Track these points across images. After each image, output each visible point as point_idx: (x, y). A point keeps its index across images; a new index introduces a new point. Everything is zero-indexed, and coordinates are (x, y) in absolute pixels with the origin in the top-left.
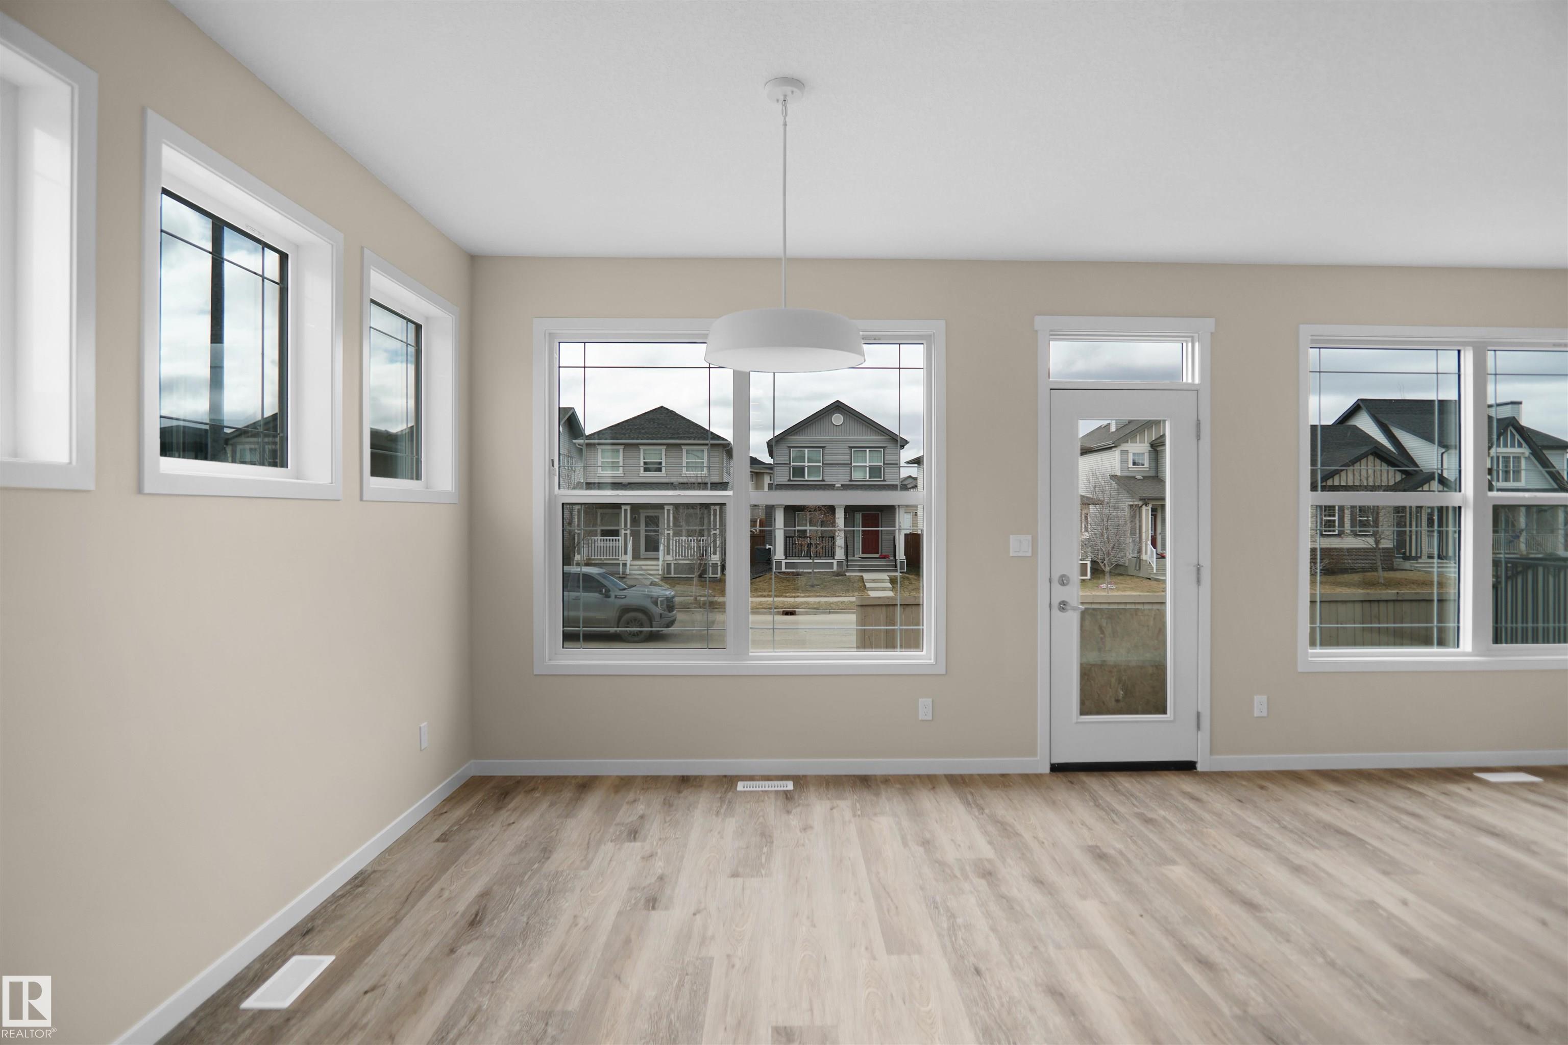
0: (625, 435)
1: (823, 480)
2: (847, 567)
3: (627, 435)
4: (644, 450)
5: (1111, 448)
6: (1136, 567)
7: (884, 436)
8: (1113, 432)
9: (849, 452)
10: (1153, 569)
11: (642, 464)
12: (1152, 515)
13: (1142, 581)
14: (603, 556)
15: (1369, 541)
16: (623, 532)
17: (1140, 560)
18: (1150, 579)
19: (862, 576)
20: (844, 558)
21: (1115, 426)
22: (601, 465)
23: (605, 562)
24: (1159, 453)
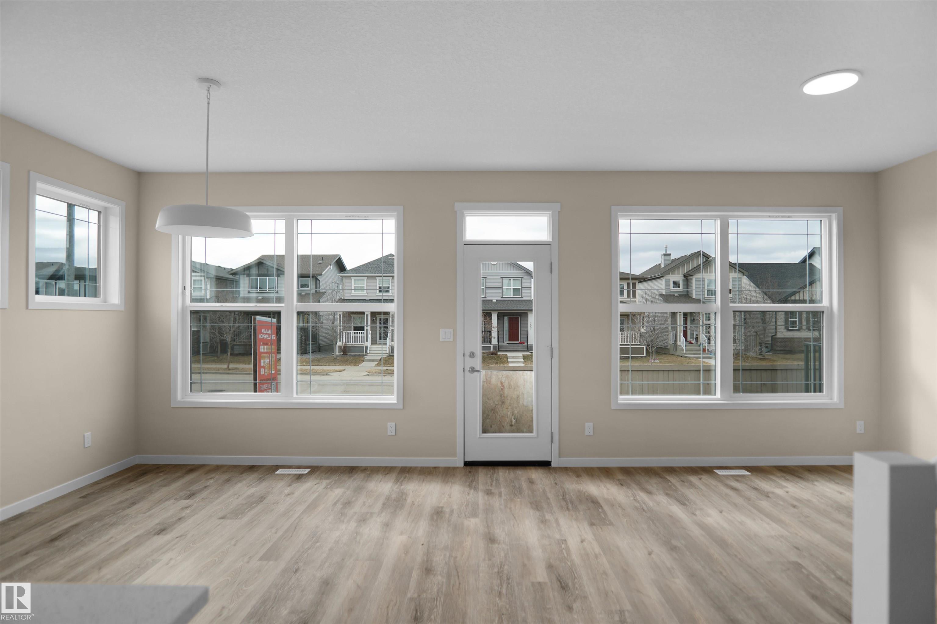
0: (368, 271)
1: (485, 297)
2: (499, 349)
3: (369, 271)
4: (379, 280)
5: (660, 277)
6: (674, 349)
7: (521, 271)
8: (662, 268)
9: (501, 280)
10: (684, 351)
11: (378, 288)
12: (683, 318)
13: (677, 358)
14: (354, 343)
15: (815, 333)
16: (366, 328)
17: (676, 345)
18: (682, 356)
19: (507, 355)
20: (497, 343)
21: (663, 264)
22: (353, 289)
23: (355, 346)
24: (689, 281)
